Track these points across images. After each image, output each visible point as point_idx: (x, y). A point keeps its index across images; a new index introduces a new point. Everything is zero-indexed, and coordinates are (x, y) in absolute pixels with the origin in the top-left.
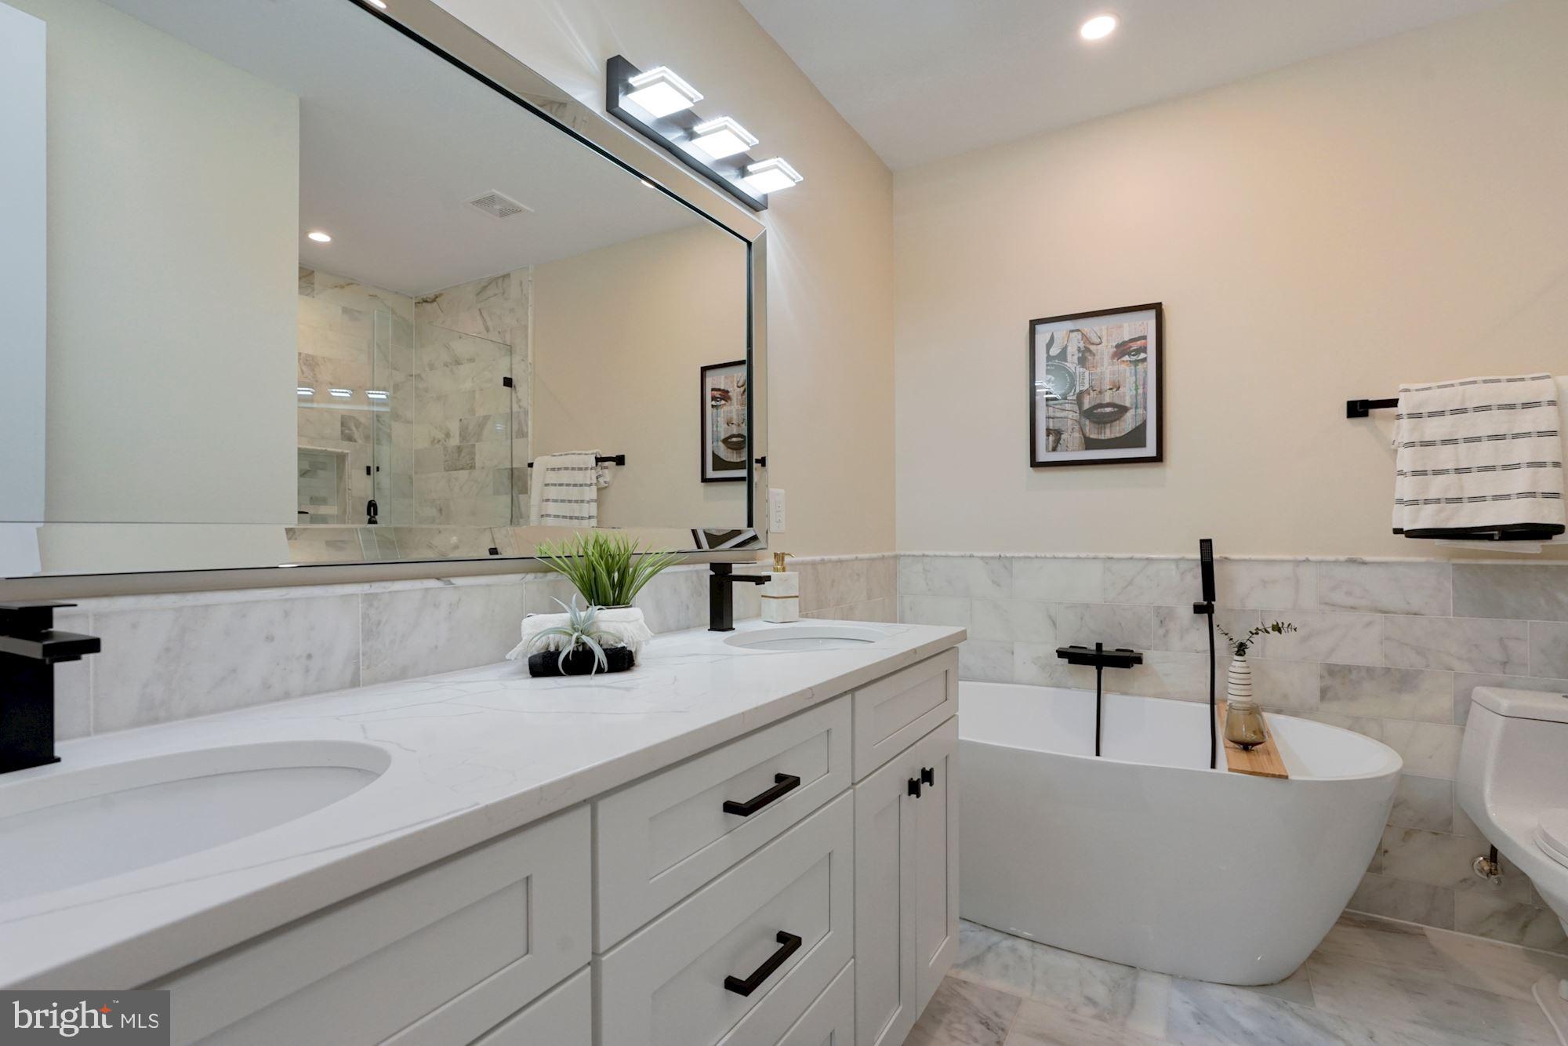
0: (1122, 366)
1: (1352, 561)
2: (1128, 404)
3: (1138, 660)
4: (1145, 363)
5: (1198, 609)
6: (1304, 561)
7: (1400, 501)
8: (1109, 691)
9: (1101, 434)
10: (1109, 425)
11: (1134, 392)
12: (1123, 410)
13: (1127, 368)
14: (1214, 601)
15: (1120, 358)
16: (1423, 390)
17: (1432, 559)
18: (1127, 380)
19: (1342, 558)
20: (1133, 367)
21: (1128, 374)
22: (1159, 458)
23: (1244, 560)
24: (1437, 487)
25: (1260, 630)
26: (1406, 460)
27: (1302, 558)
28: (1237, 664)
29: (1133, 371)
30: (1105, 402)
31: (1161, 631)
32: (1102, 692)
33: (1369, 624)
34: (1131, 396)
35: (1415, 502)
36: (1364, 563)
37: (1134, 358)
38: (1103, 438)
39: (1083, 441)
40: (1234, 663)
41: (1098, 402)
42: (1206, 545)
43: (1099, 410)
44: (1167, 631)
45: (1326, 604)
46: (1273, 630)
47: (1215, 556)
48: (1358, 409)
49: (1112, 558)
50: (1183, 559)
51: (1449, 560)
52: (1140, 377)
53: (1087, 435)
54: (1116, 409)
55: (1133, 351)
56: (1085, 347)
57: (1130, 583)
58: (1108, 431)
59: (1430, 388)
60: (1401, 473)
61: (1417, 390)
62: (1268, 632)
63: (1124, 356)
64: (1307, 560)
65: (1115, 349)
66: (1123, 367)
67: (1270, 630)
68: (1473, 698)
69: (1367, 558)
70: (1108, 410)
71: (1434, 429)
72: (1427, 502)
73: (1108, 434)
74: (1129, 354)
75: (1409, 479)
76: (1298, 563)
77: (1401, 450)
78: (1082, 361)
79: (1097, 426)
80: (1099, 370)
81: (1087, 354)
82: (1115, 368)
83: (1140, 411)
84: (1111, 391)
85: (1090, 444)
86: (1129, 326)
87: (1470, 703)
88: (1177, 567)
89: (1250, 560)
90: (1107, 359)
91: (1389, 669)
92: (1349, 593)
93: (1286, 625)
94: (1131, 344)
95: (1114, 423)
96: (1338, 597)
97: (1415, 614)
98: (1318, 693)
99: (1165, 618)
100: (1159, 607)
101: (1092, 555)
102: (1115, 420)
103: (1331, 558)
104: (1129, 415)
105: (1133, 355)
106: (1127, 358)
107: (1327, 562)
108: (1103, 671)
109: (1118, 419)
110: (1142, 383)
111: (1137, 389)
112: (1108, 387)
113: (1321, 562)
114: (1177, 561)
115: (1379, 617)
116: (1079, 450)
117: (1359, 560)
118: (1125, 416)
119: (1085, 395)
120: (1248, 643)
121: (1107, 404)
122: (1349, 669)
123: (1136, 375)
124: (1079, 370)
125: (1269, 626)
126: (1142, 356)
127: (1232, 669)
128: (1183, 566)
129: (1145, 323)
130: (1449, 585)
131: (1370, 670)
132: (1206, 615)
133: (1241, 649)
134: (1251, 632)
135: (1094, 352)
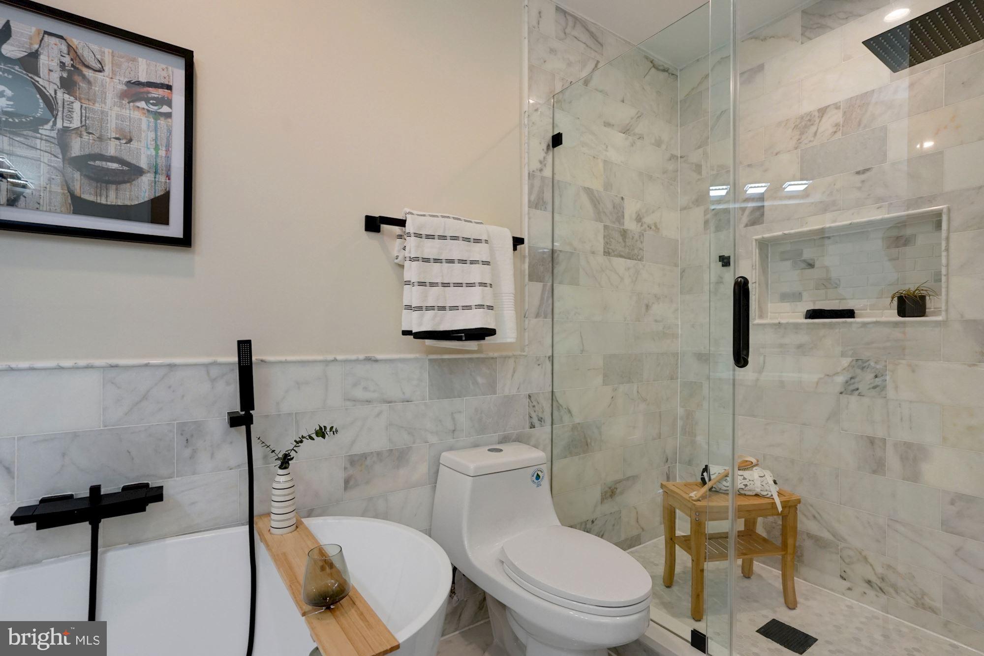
0: (136, 113)
1: (368, 359)
2: (143, 164)
3: (157, 495)
4: (169, 120)
5: (235, 421)
6: (333, 361)
7: (409, 307)
8: (111, 546)
9: (101, 196)
10: (114, 187)
11: (154, 153)
12: (138, 172)
13: (144, 119)
14: (253, 409)
15: (133, 101)
16: (421, 215)
17: (418, 355)
18: (143, 135)
19: (361, 357)
20: (152, 120)
21: (144, 126)
22: (185, 241)
23: (281, 362)
24: (433, 296)
25: (304, 437)
26: (412, 272)
27: (330, 357)
28: (282, 479)
29: (152, 125)
30: (108, 154)
31: (187, 452)
32: (100, 550)
33: (379, 414)
34: (148, 156)
35: (420, 308)
36: (376, 361)
37: (154, 108)
38: (103, 201)
39: (70, 201)
40: (278, 478)
41: (96, 150)
42: (244, 347)
43: (98, 163)
44: (195, 451)
45: (349, 400)
46: (317, 436)
47: (254, 359)
48: (373, 224)
49: (117, 366)
50: (215, 363)
51: (427, 356)
52: (163, 134)
53: (77, 192)
54: (125, 168)
55: (153, 98)
56: (73, 66)
57: (145, 397)
58: (112, 194)
59: (424, 215)
60: (408, 283)
61: (418, 215)
62: (312, 439)
63: (140, 100)
64: (335, 360)
65: (125, 88)
66: (136, 115)
67: (314, 436)
68: (441, 462)
69: (379, 356)
70: (114, 166)
71: (431, 249)
72: (429, 308)
73: (113, 197)
74: (147, 101)
75: (417, 288)
76: (327, 363)
77: (407, 264)
78: (67, 85)
79: (94, 184)
80: (97, 107)
81: (77, 78)
82: (126, 112)
83: (162, 178)
84: (117, 142)
85: (80, 206)
86: (148, 65)
87: (439, 466)
88: (208, 373)
89: (286, 362)
90: (111, 97)
91: (392, 450)
92: (365, 389)
93: (328, 429)
94: (150, 89)
95: (123, 186)
96: (359, 393)
97: (408, 402)
98: (343, 485)
99: (192, 436)
100: (184, 424)
101: (82, 363)
102: (125, 182)
103: (354, 357)
104: (146, 180)
105: (152, 104)
106: (142, 104)
107: (350, 361)
108: (101, 525)
109: (128, 182)
110: (164, 142)
111: (157, 148)
112: (114, 135)
113: (346, 361)
114: (207, 366)
115: (385, 407)
116: (61, 212)
117: (373, 358)
118: (139, 180)
119: (74, 136)
120: (293, 454)
121: (112, 157)
122: (364, 456)
123: (156, 131)
124: (60, 95)
125: (312, 432)
126: (165, 109)
127: (275, 485)
128: (214, 372)
129: (170, 68)
130: (426, 376)
131: (379, 454)
132: (243, 428)
133: (285, 461)
134: (295, 441)
135: (91, 79)
